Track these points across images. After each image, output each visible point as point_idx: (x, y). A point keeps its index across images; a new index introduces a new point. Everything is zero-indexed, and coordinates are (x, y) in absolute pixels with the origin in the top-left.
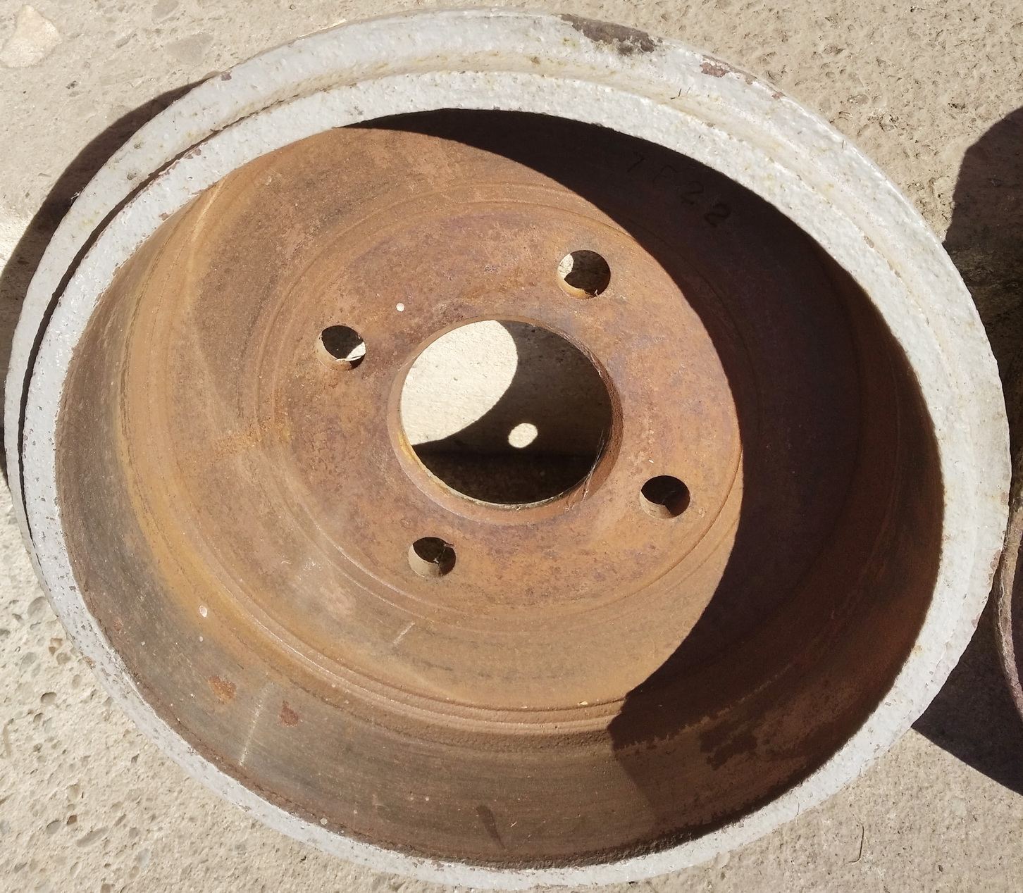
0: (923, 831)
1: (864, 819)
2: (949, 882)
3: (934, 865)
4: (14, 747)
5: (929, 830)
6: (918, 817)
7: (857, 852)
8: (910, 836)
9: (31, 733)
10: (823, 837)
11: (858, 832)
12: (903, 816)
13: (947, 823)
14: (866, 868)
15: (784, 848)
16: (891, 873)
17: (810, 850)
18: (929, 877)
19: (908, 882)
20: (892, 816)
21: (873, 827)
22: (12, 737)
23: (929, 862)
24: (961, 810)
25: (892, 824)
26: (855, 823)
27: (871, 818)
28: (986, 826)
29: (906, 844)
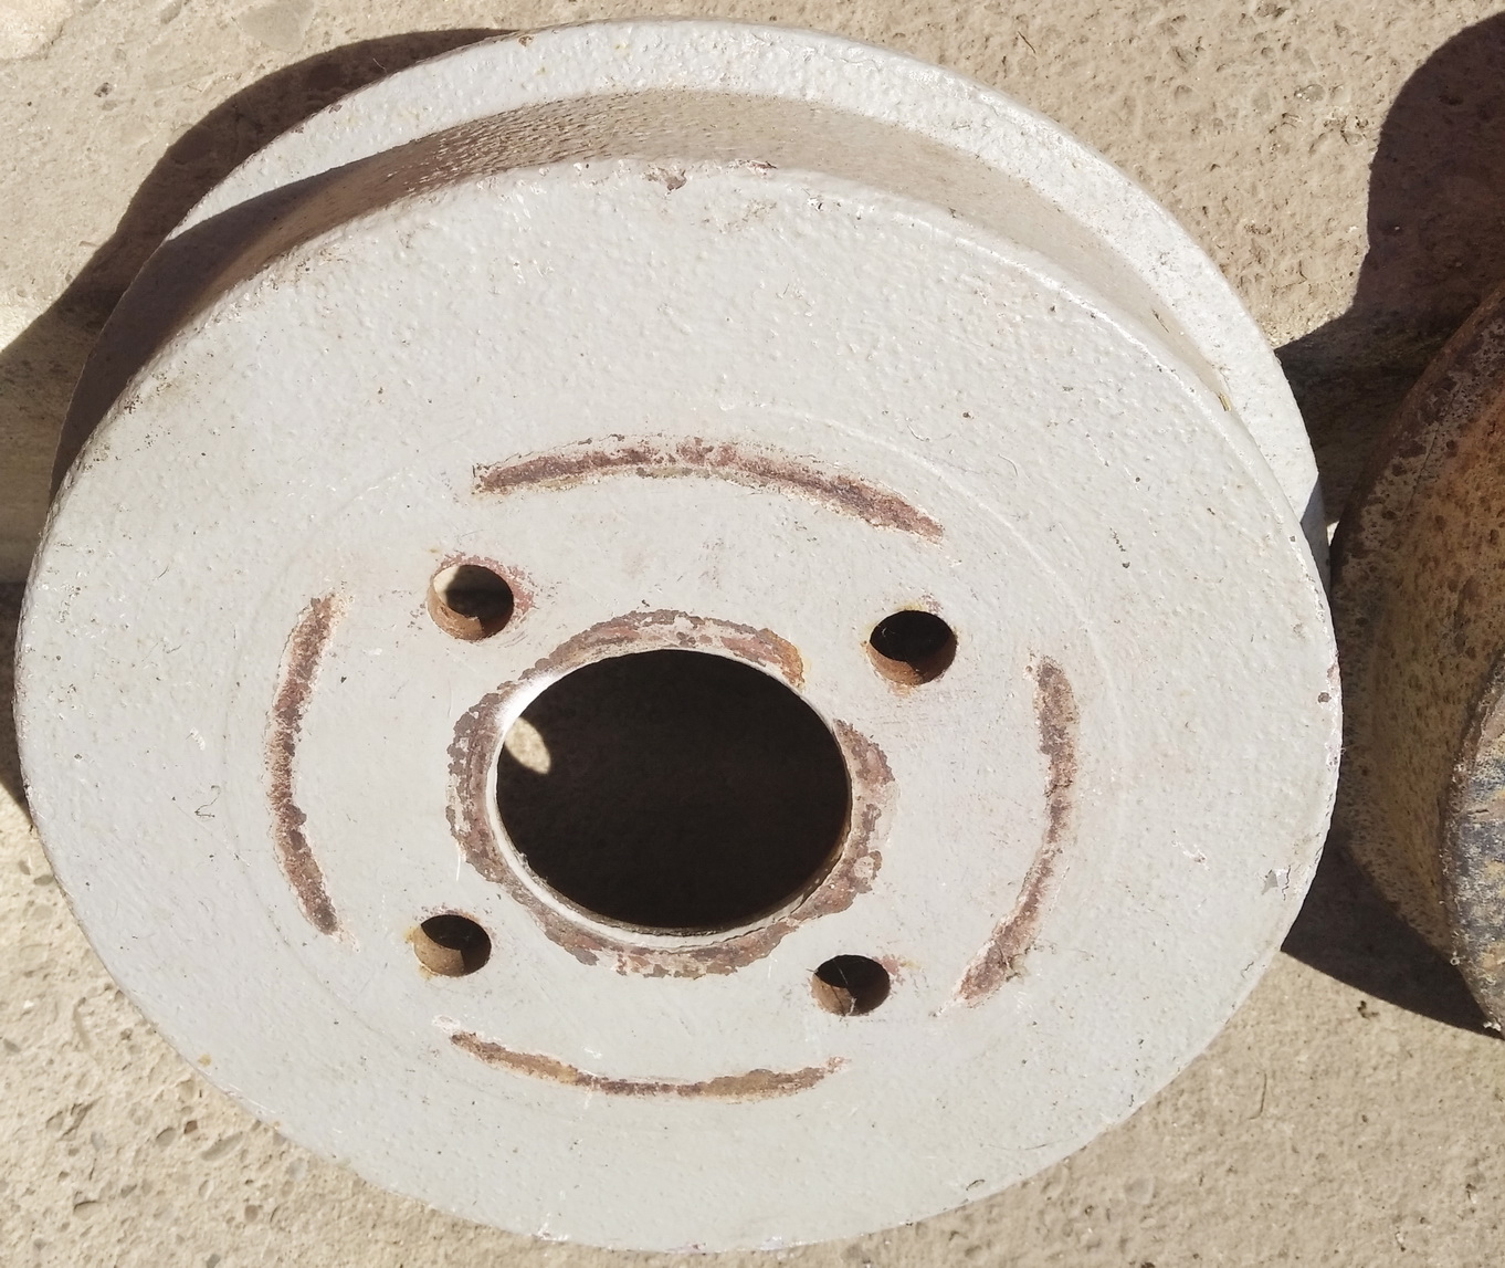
0: (1343, 1074)
1: (1266, 1063)
2: (1374, 1134)
3: (1356, 1114)
4: (92, 1036)
5: (1351, 1072)
6: (1336, 1058)
7: (1258, 1106)
8: (1326, 1082)
9: (114, 1015)
10: (1214, 1090)
11: (1259, 1080)
12: (1316, 1057)
13: (1373, 1062)
14: (1268, 1125)
15: (1162, 1107)
16: (1301, 1129)
17: (1196, 1107)
18: (1351, 1129)
19: (1323, 1138)
20: (1303, 1058)
21: (1278, 1074)
22: (88, 1022)
23: (1350, 1111)
24: (1393, 1046)
25: (1302, 1068)
26: (1254, 1070)
27: (1275, 1063)
28: (1424, 1063)
29: (1320, 1092)
